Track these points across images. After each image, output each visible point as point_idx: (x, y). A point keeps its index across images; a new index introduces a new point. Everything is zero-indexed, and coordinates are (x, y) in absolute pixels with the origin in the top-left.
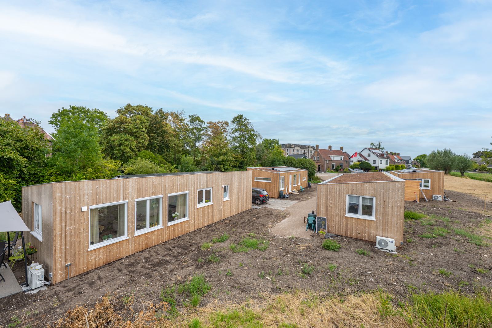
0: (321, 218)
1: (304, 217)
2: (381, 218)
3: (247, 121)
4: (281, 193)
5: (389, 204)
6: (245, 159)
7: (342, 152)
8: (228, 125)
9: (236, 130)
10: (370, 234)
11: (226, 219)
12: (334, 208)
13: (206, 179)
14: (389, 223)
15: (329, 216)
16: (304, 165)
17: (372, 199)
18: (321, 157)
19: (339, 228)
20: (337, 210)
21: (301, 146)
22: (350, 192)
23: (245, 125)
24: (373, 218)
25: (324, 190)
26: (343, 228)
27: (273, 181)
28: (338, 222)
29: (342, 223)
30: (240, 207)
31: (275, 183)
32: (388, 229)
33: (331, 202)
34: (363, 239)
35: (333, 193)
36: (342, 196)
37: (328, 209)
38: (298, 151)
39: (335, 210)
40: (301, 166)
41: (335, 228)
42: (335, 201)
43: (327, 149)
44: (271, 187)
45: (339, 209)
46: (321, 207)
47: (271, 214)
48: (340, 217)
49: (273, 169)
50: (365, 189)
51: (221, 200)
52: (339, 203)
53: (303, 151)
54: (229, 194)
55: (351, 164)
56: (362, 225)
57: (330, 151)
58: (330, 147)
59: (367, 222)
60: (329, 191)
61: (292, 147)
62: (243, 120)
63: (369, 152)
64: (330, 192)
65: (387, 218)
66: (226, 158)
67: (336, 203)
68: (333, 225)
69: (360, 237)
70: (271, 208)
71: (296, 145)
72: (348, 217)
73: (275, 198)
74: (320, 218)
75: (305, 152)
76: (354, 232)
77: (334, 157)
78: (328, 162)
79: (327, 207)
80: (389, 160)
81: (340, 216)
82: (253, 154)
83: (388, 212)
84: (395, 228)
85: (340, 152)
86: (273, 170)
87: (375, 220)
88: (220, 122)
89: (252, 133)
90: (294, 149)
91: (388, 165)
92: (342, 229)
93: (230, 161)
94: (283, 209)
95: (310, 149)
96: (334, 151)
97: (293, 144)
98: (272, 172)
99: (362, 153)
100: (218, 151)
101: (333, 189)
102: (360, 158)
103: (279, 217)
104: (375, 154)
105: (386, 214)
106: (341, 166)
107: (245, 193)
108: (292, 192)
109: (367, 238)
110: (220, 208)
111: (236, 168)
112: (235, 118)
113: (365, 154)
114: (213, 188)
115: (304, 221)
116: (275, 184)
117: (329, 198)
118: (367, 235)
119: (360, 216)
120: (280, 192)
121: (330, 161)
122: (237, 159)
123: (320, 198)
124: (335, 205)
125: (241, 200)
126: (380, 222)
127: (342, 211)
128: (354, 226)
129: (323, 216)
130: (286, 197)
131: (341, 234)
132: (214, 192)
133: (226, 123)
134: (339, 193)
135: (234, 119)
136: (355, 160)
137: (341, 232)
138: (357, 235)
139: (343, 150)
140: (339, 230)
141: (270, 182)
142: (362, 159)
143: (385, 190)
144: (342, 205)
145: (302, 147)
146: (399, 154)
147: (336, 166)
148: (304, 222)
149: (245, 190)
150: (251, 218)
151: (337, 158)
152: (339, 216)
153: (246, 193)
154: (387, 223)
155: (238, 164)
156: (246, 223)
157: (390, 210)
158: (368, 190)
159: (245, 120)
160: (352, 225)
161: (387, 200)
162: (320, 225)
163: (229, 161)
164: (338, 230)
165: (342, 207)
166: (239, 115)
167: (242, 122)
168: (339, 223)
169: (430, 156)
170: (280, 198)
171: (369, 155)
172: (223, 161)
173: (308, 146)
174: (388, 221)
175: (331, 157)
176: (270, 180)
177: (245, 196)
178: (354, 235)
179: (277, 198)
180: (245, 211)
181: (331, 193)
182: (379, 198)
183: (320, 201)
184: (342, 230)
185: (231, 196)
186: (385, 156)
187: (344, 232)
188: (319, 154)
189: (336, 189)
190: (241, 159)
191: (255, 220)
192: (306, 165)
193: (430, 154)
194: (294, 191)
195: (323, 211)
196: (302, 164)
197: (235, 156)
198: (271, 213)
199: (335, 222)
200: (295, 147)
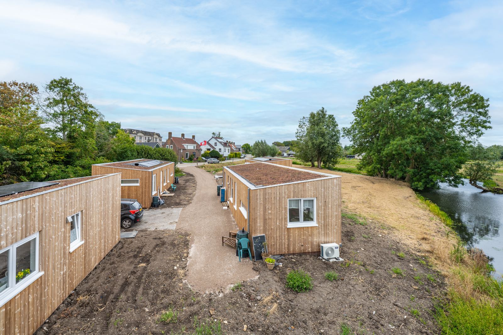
0: (259, 237)
1: (223, 237)
2: (323, 222)
3: (79, 90)
4: (155, 199)
5: (329, 204)
6: (75, 150)
7: (193, 141)
8: (36, 91)
9: (56, 103)
10: (313, 243)
11: (77, 293)
12: (274, 219)
13: (20, 215)
14: (330, 226)
15: (268, 231)
16: (164, 156)
17: (313, 201)
18: (174, 146)
19: (281, 245)
20: (278, 221)
21: (144, 133)
22: (292, 195)
23: (74, 96)
24: (314, 224)
25: (262, 197)
26: (285, 244)
27: (142, 184)
28: (279, 237)
29: (283, 238)
30: (103, 247)
31: (146, 186)
32: (328, 232)
33: (270, 212)
34: (307, 251)
35: (273, 199)
36: (283, 202)
37: (267, 222)
38: (141, 137)
39: (275, 222)
40: (160, 156)
41: (275, 246)
42: (275, 209)
43: (180, 137)
44: (140, 192)
45: (280, 220)
46: (258, 221)
47: (164, 243)
48: (281, 230)
49: (137, 165)
50: (307, 189)
51: (64, 253)
52: (279, 212)
53: (147, 138)
54: (82, 230)
55: (202, 152)
56: (305, 234)
57: (183, 140)
58: (183, 135)
59: (310, 229)
60: (267, 197)
61: (134, 133)
62: (71, 87)
63: (216, 142)
64: (269, 198)
65: (327, 220)
66: (35, 148)
67: (277, 213)
68: (273, 243)
69: (304, 250)
70: (153, 229)
71: (138, 132)
72: (290, 228)
73: (146, 208)
74: (257, 238)
75: (149, 139)
76: (297, 245)
77: (187, 146)
78: (182, 152)
79: (265, 220)
80: (230, 148)
81: (281, 228)
82: (91, 143)
83: (329, 213)
84: (335, 230)
85: (192, 141)
86: (137, 167)
87: (317, 225)
88: (15, 84)
89: (90, 109)
90: (135, 135)
91: (229, 153)
92: (283, 245)
93: (46, 153)
94: (173, 227)
95: (155, 136)
96: (186, 139)
97: (135, 130)
98: (136, 169)
99: (209, 142)
100: (14, 136)
101: (273, 194)
102: (209, 147)
103: (178, 245)
104: (221, 143)
105: (326, 216)
106: (194, 155)
107: (110, 216)
108: (163, 193)
109: (310, 250)
110: (62, 273)
111: (58, 164)
112: (55, 81)
113: (212, 142)
114: (43, 232)
115: (223, 242)
116: (145, 188)
117: (267, 207)
118: (310, 246)
119: (302, 224)
120: (153, 198)
121: (184, 149)
122: (60, 150)
123: (256, 209)
124: (275, 215)
125: (105, 234)
126: (322, 226)
127: (283, 222)
128: (297, 238)
129: (260, 233)
130: (161, 204)
131: (283, 253)
132: (47, 240)
133: (33, 88)
134: (280, 198)
135: (52, 82)
136: (204, 149)
137: (283, 250)
138: (300, 248)
139: (194, 139)
140: (281, 247)
141: (138, 185)
142: (211, 148)
143: (325, 189)
144: (283, 215)
145: (146, 133)
146: (234, 143)
147: (189, 155)
148: (223, 245)
149: (110, 212)
150: (133, 266)
151: (190, 147)
152: (279, 229)
153: (113, 215)
154: (327, 226)
155: (62, 158)
156: (133, 284)
157: (330, 210)
158: (310, 191)
159: (76, 87)
160: (294, 237)
161: (328, 200)
162: (258, 248)
163: (42, 153)
164: (279, 248)
165: (283, 216)
166: (63, 79)
167: (69, 90)
168: (280, 239)
169: (254, 145)
170: (154, 207)
171: (216, 143)
172: (28, 153)
173: (153, 133)
174: (328, 224)
175: (185, 146)
176: (137, 182)
177: (110, 222)
178: (297, 250)
179: (150, 208)
180: (112, 251)
181: (270, 200)
182: (320, 198)
183: (257, 213)
184: (283, 247)
185: (85, 235)
186: (227, 144)
187: (286, 249)
188: (172, 143)
189: (275, 193)
190: (67, 150)
191: (145, 267)
192: (166, 156)
193: (254, 144)
194: (165, 192)
195: (260, 226)
196: (161, 155)
197: (55, 144)
198: (161, 240)
199: (275, 238)
200: (137, 133)
